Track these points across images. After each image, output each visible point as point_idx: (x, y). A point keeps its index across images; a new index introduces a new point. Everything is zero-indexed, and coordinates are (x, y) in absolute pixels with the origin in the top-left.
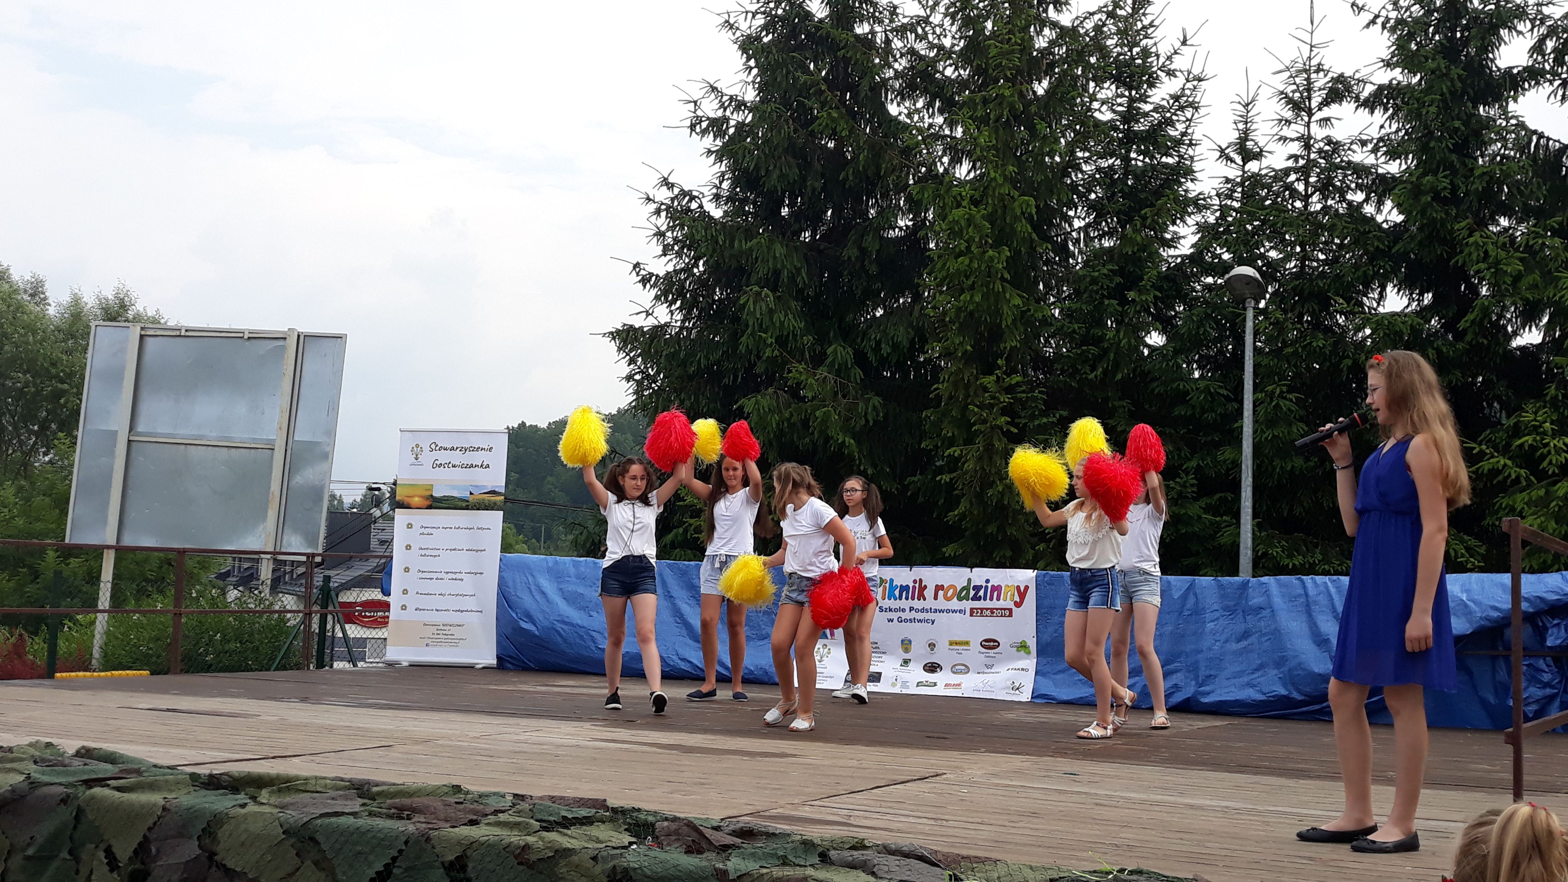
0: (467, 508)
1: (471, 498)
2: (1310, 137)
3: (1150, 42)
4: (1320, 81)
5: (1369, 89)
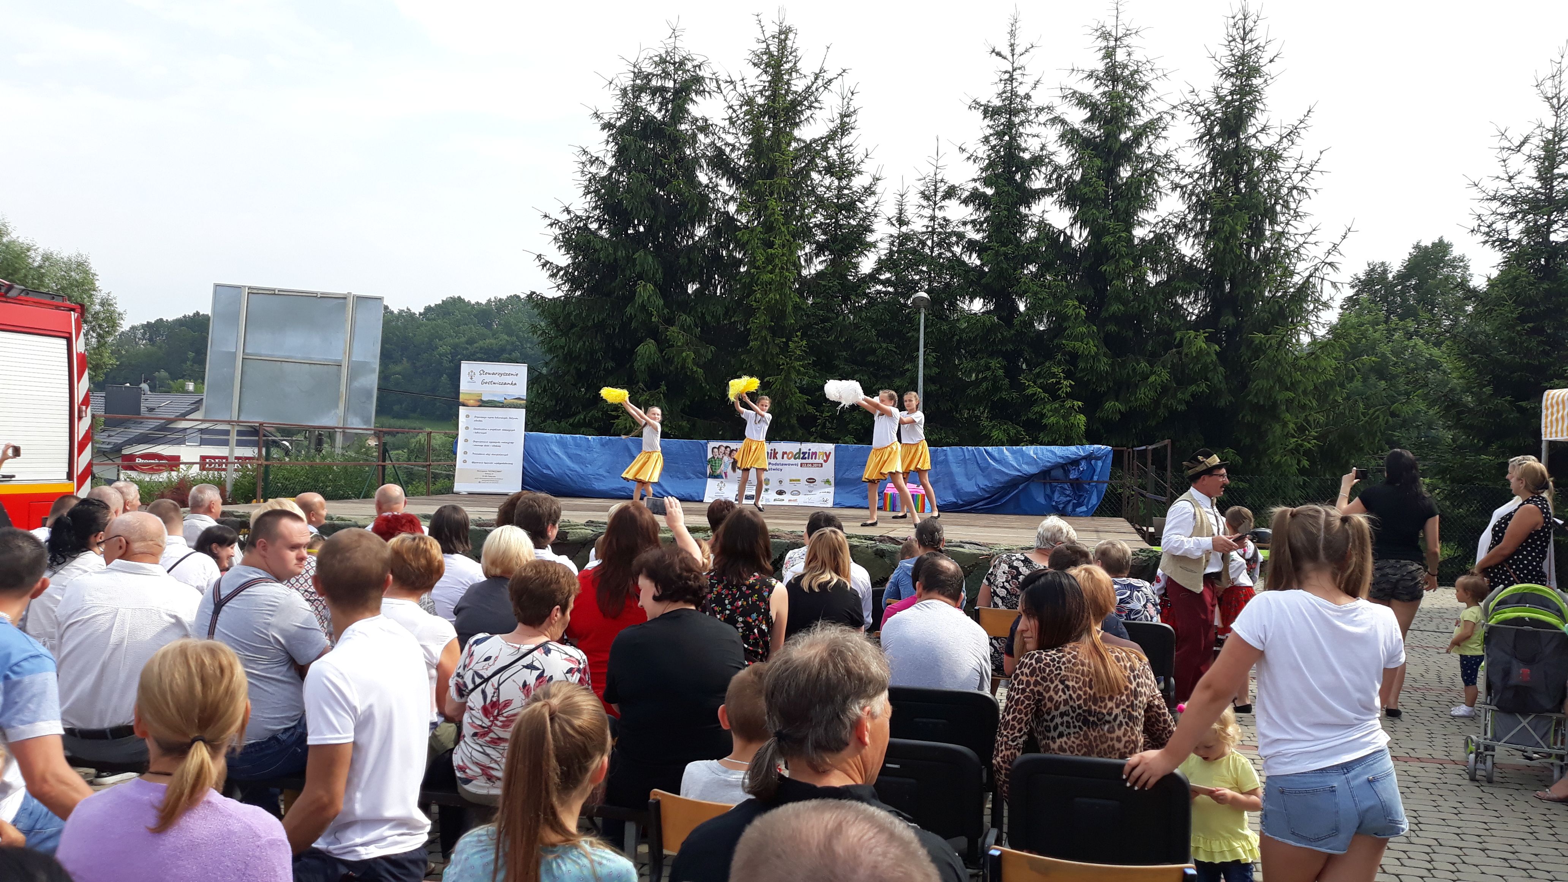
0: (503, 407)
1: (505, 402)
2: (935, 217)
4: (942, 188)
5: (967, 194)
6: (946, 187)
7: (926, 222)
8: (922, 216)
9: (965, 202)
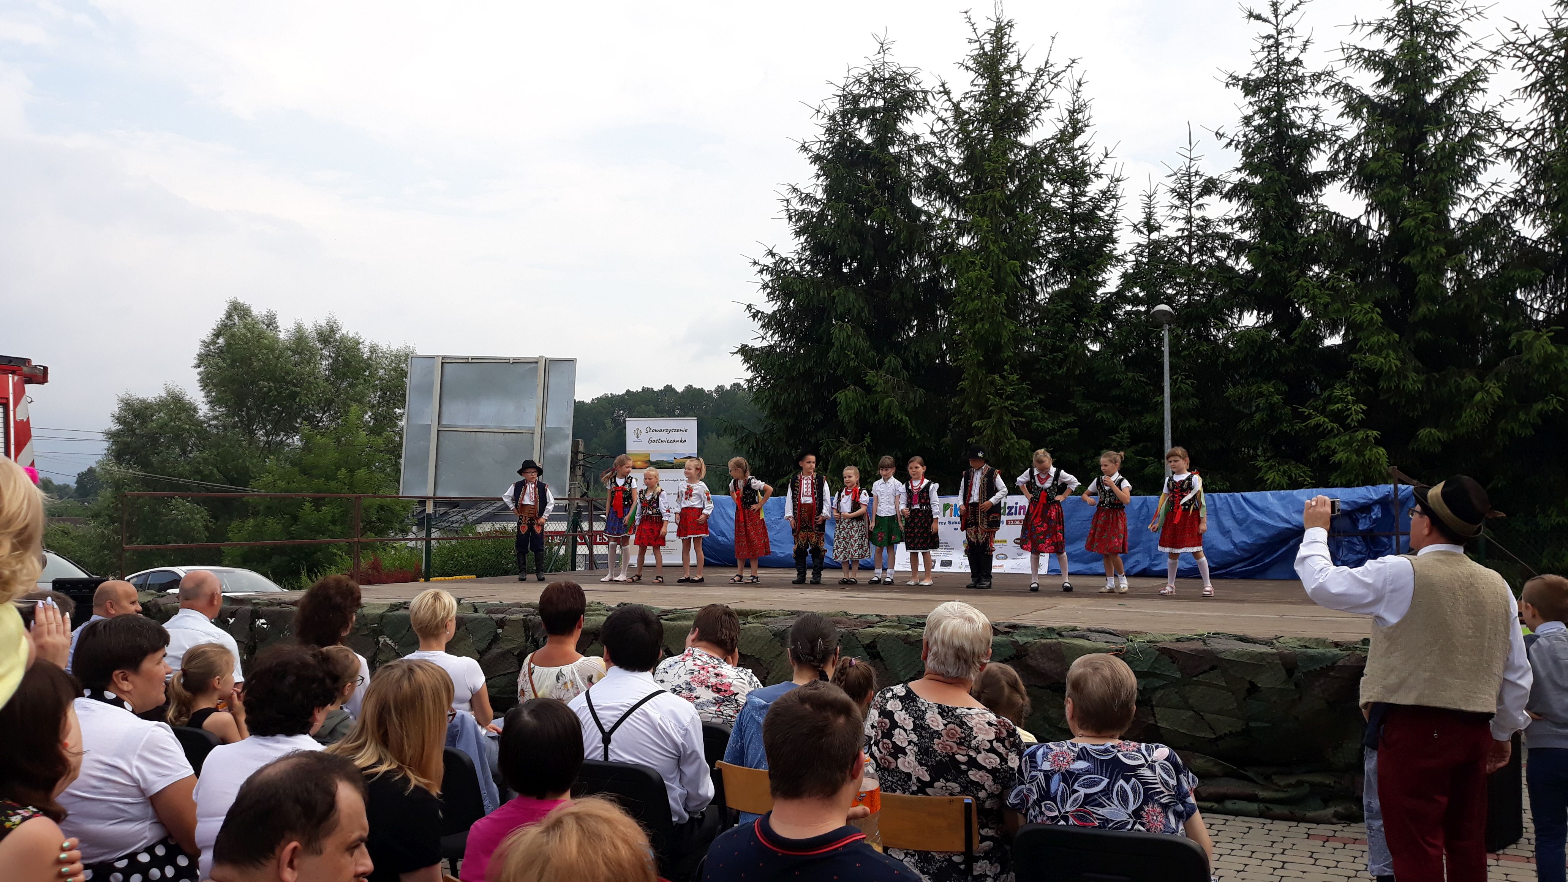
0: (672, 468)
1: (675, 461)
2: (1191, 217)
3: (1085, 157)
4: (1198, 182)
5: (1229, 186)
6: (1202, 181)
7: (1181, 224)
8: (1174, 218)
9: (1229, 196)
